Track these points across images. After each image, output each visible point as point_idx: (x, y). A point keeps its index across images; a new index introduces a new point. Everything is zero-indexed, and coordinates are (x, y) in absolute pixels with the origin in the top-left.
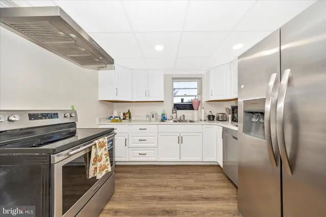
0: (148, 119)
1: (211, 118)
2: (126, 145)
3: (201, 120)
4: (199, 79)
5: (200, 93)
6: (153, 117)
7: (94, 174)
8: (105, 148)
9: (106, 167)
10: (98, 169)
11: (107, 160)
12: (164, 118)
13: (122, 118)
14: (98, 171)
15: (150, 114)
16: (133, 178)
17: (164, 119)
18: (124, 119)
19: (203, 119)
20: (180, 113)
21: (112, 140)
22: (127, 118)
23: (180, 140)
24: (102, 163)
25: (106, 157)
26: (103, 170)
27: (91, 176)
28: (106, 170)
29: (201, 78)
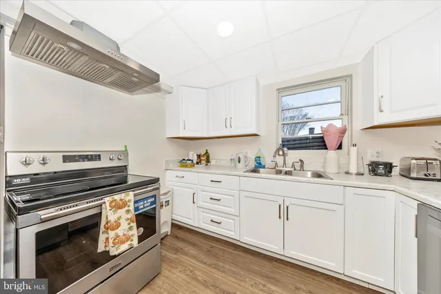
0: (233, 165)
1: (381, 169)
2: (194, 203)
3: (347, 173)
4: (344, 80)
5: (348, 111)
6: (239, 162)
7: (106, 246)
8: (126, 208)
9: (128, 238)
10: (111, 241)
11: (131, 228)
12: (260, 164)
13: (195, 162)
14: (111, 244)
15: (235, 157)
16: (194, 257)
17: (258, 167)
18: (197, 163)
19: (353, 170)
20: (294, 155)
21: (154, 196)
22: (203, 162)
23: (284, 213)
24: (120, 232)
25: (129, 224)
26: (123, 242)
27: (101, 248)
28: (129, 242)
29: (350, 76)
